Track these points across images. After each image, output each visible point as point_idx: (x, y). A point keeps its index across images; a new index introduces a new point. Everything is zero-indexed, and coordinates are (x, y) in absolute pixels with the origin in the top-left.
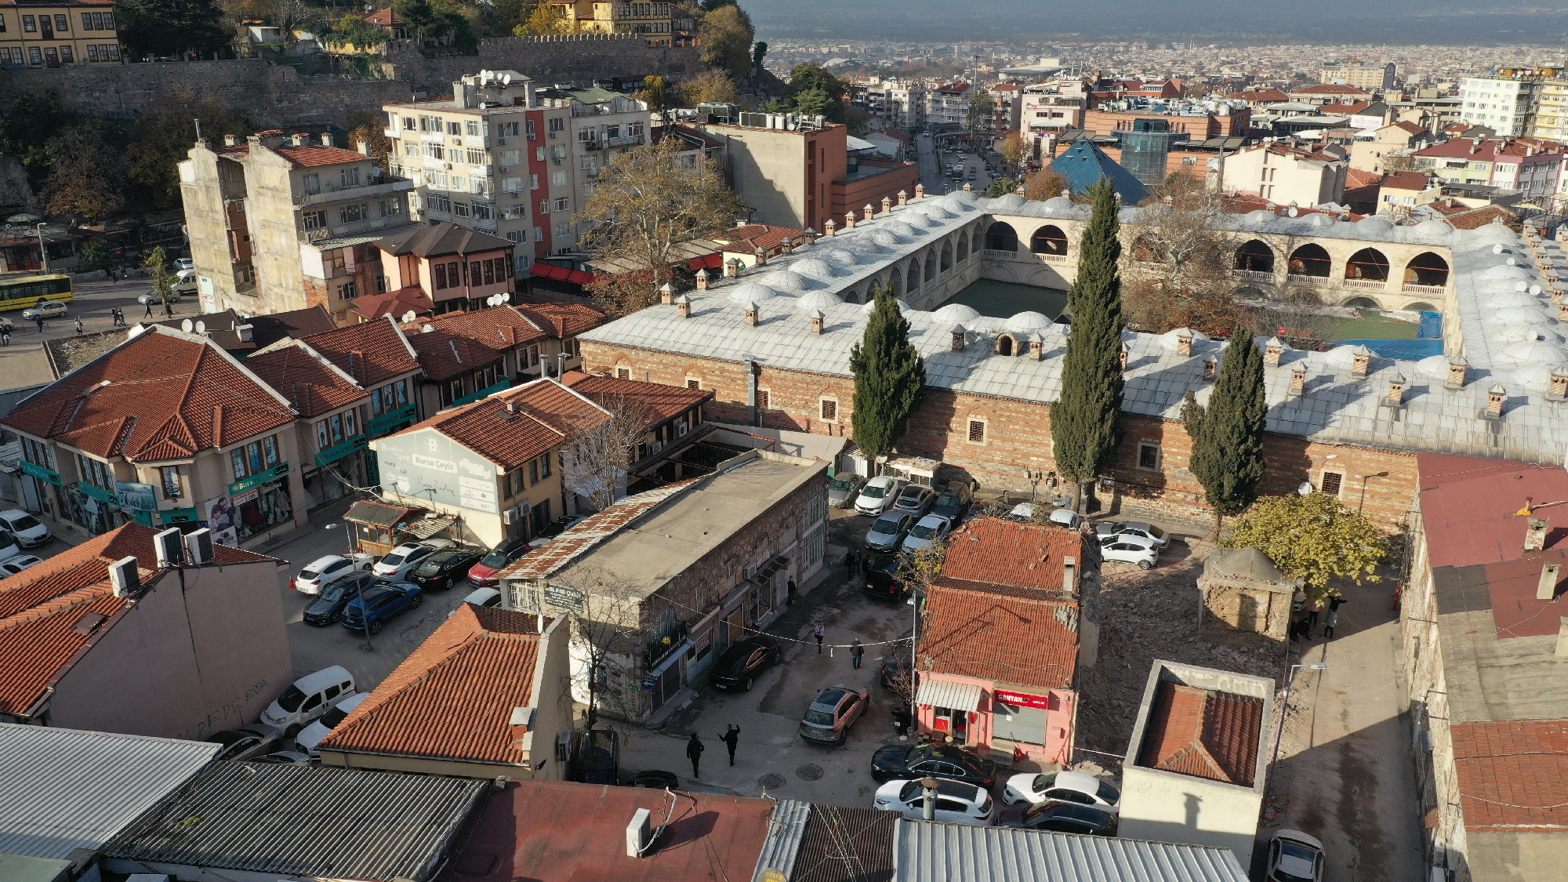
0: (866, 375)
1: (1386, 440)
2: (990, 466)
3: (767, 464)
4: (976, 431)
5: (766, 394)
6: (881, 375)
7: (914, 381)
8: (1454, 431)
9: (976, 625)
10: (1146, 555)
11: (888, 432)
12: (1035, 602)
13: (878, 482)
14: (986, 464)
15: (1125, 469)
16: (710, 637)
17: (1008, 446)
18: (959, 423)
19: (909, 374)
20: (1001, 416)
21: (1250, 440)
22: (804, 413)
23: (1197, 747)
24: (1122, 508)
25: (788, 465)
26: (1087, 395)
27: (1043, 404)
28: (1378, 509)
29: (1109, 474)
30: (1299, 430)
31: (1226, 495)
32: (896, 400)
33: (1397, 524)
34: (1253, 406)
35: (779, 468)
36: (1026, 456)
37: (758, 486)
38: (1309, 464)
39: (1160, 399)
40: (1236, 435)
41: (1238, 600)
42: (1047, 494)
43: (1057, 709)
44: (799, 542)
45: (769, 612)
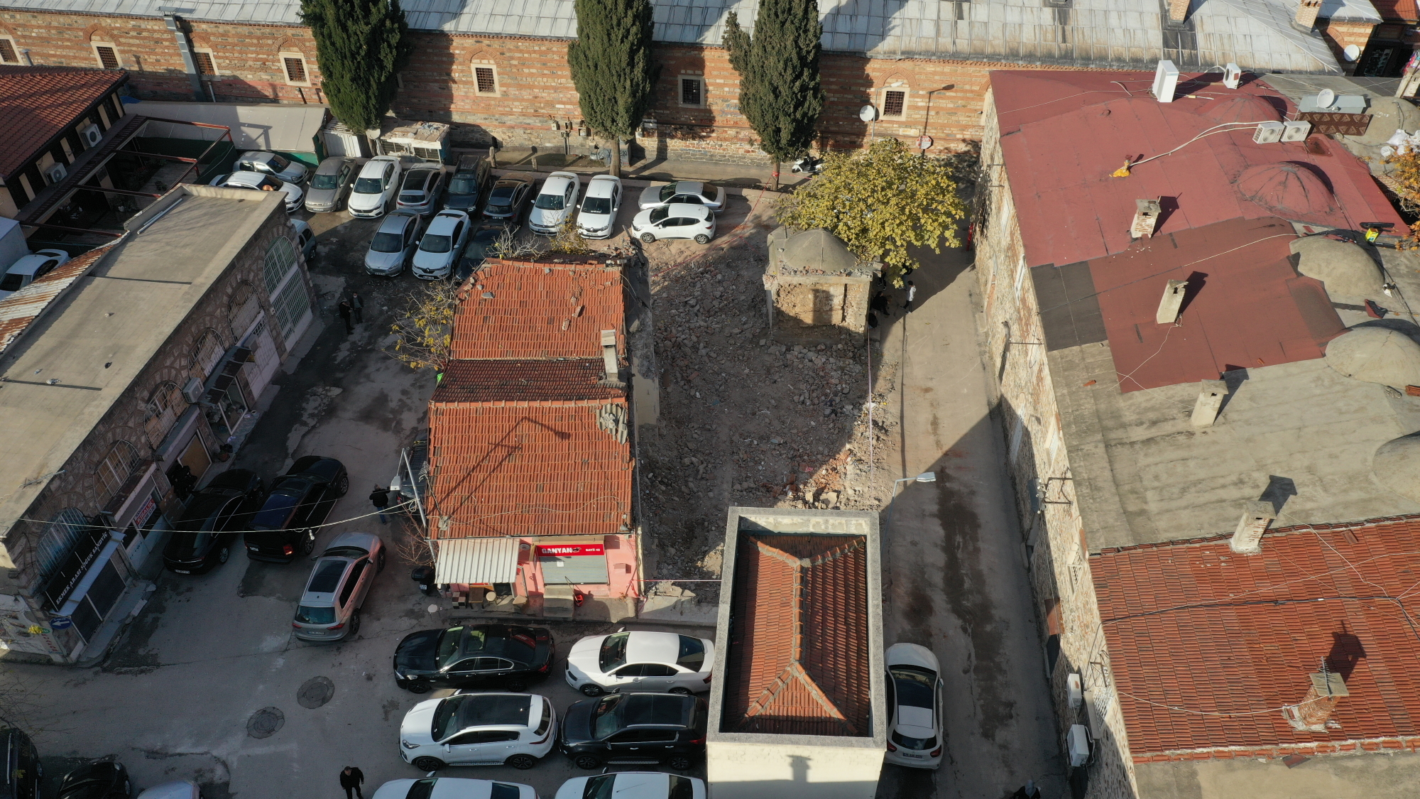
0: (326, 31)
1: (951, 48)
2: (510, 120)
3: (201, 206)
4: (485, 79)
5: (207, 55)
6: (345, 29)
7: (392, 30)
8: (1021, 25)
9: (501, 453)
10: (702, 228)
11: (373, 101)
12: (572, 404)
13: (372, 171)
14: (505, 119)
15: (667, 108)
16: (154, 500)
17: (526, 94)
18: (462, 71)
19: (382, 22)
20: (512, 58)
21: (806, 73)
22: (265, 76)
23: (797, 674)
24: (670, 154)
25: (229, 202)
26: (609, 35)
27: (559, 39)
28: (943, 127)
29: (649, 116)
30: (856, 45)
31: (783, 142)
32: (373, 57)
33: (964, 141)
34: (806, 31)
35: (218, 209)
36: (551, 104)
37: (188, 251)
38: (869, 83)
39: (697, 20)
40: (789, 71)
41: (811, 296)
42: (582, 145)
43: (617, 547)
44: (267, 311)
45: (245, 415)
